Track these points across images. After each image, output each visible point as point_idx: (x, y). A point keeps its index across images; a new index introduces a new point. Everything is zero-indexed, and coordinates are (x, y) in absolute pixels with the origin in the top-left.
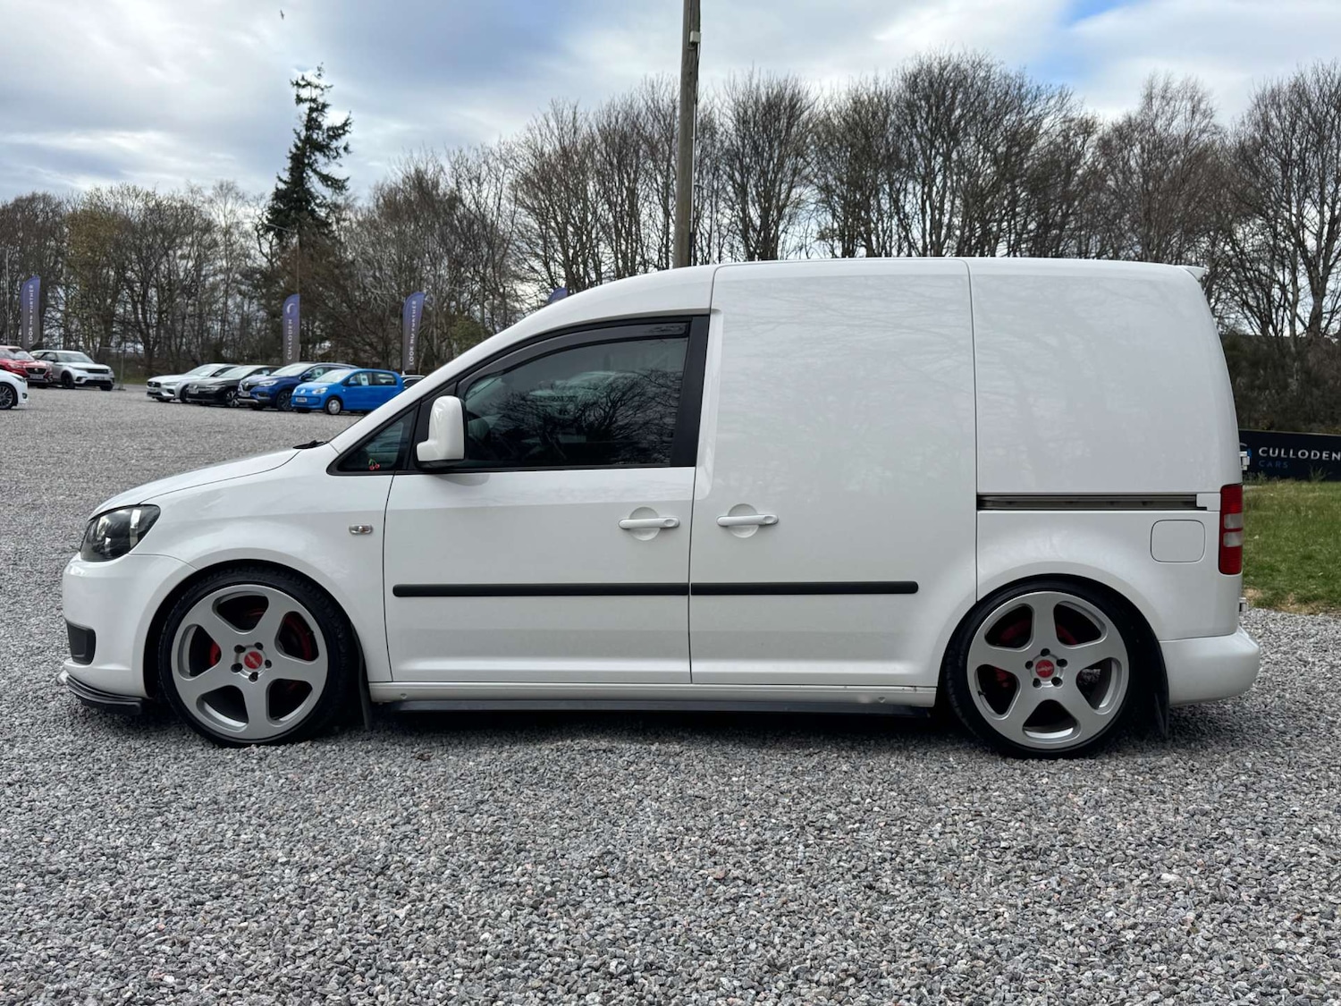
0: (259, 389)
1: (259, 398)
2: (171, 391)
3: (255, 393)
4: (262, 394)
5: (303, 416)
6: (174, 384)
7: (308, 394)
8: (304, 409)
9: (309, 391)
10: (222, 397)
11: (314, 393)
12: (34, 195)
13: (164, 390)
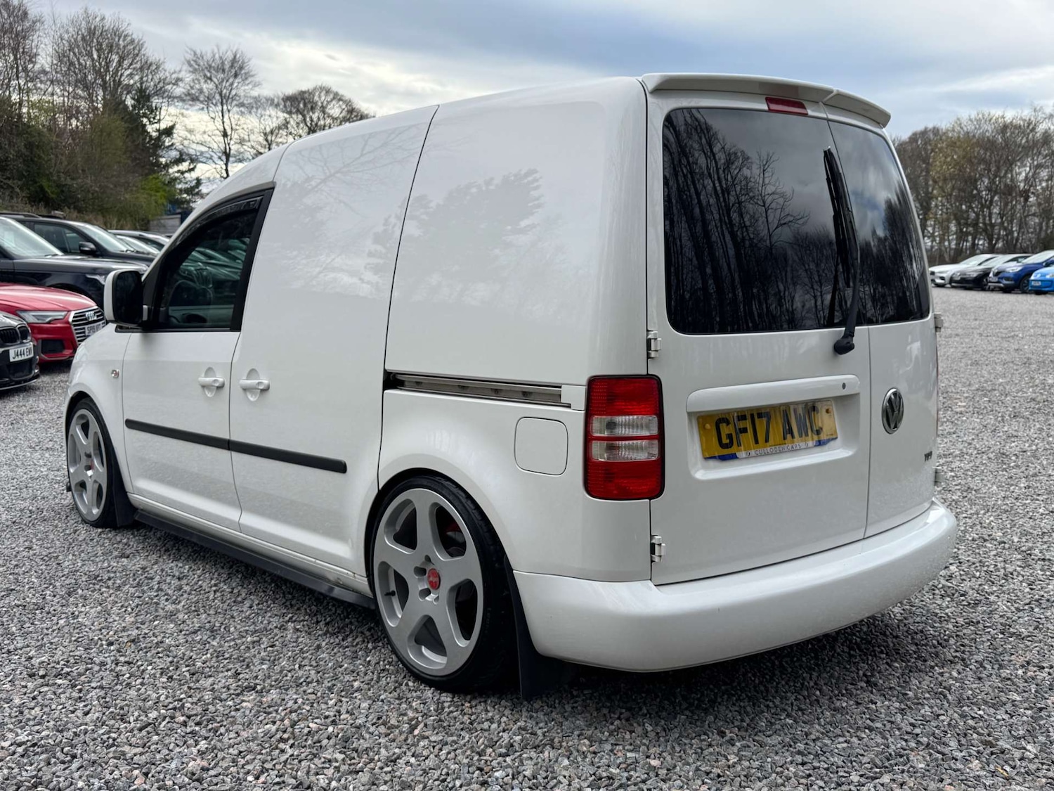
0: (1007, 275)
1: (1005, 282)
2: (942, 278)
3: (1002, 278)
4: (1007, 279)
5: (1041, 299)
6: (946, 272)
7: (1043, 278)
8: (1039, 292)
9: (1044, 275)
10: (978, 283)
11: (1048, 277)
12: (926, 129)
13: (937, 277)
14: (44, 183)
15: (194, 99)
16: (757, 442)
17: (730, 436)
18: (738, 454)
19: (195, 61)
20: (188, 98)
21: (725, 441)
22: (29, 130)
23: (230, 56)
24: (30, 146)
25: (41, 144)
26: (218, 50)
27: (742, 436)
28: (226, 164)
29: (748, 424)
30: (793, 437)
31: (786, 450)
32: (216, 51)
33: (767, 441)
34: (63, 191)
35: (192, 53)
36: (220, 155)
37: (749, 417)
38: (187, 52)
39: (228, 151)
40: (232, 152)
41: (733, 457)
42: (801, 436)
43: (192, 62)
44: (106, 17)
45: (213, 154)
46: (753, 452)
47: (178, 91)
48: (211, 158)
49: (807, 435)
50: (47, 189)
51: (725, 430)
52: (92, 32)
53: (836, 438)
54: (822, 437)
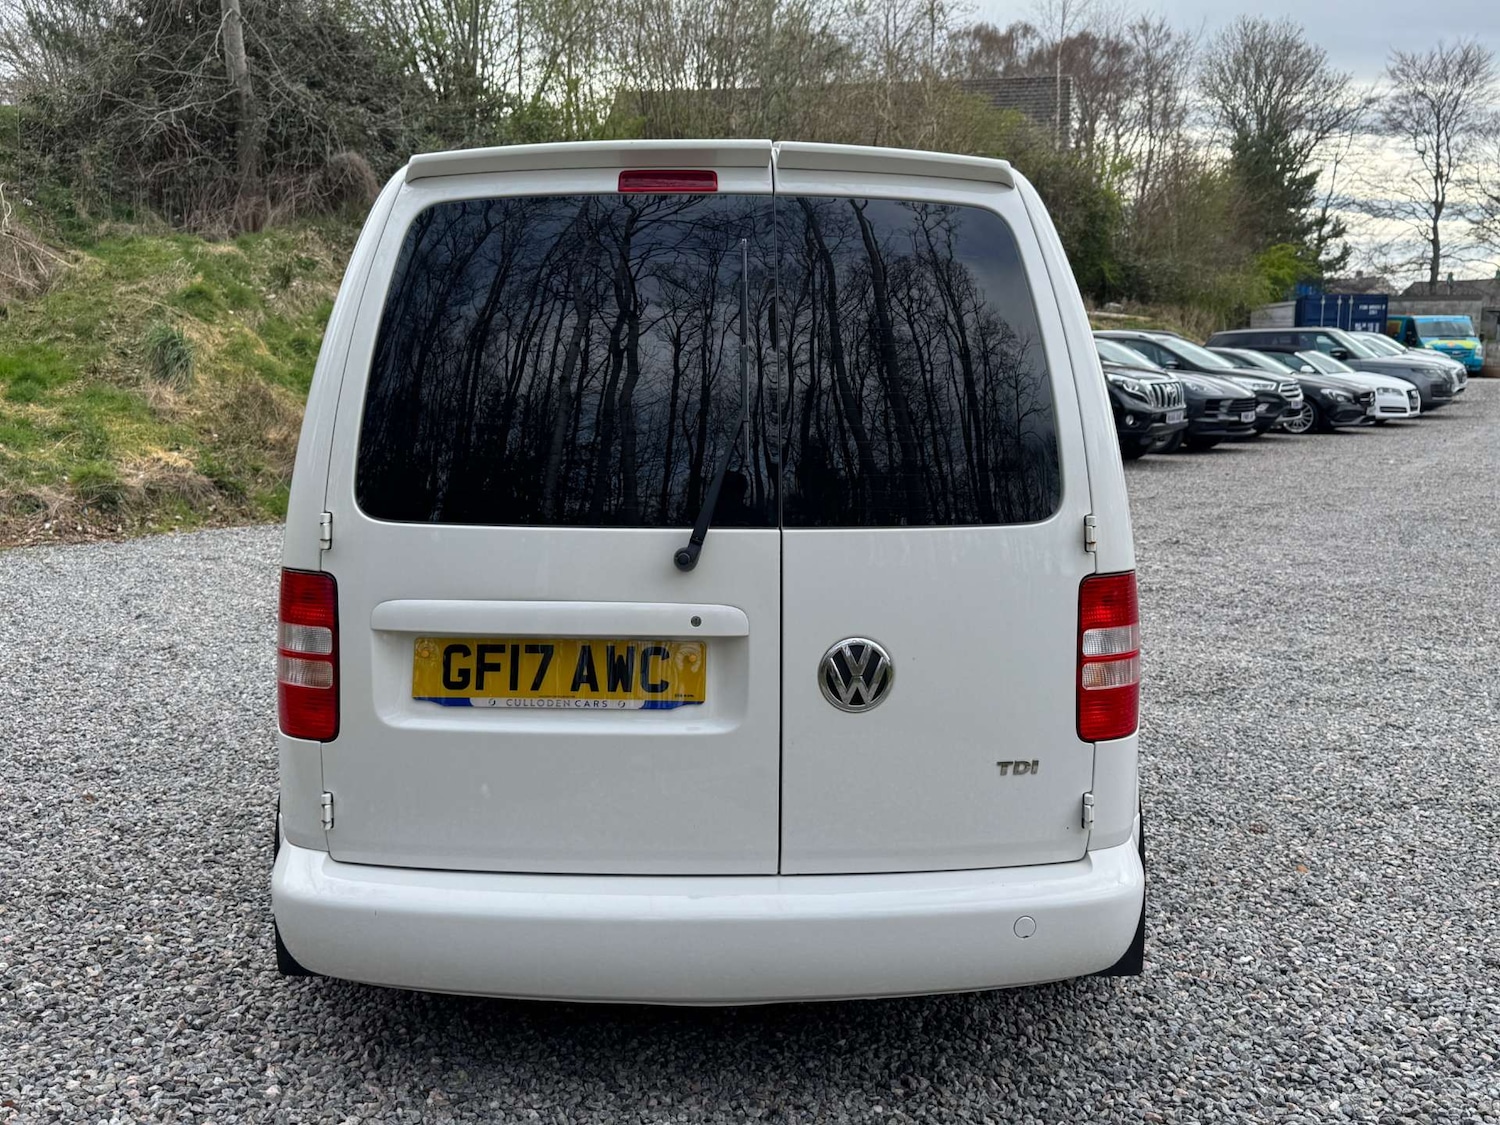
14: (1106, 266)
15: (1397, 128)
16: (514, 685)
17: (464, 673)
18: (473, 701)
19: (1403, 70)
20: (1386, 126)
21: (455, 677)
22: (1094, 197)
23: (1459, 54)
24: (1092, 218)
25: (1109, 214)
26: (1441, 49)
27: (489, 676)
28: (1436, 219)
29: (504, 659)
30: (594, 688)
31: (573, 705)
32: (1437, 50)
33: (536, 686)
34: (1128, 276)
35: (1399, 59)
36: (1426, 206)
37: (509, 651)
38: (1390, 59)
39: (1440, 199)
40: (1447, 200)
41: (464, 703)
42: (612, 688)
43: (1398, 73)
44: (1271, 24)
45: (1417, 206)
46: (501, 702)
47: (1370, 116)
48: (1413, 212)
49: (627, 688)
50: (1107, 275)
51: (458, 662)
52: (1250, 48)
53: (700, 703)
54: (660, 697)
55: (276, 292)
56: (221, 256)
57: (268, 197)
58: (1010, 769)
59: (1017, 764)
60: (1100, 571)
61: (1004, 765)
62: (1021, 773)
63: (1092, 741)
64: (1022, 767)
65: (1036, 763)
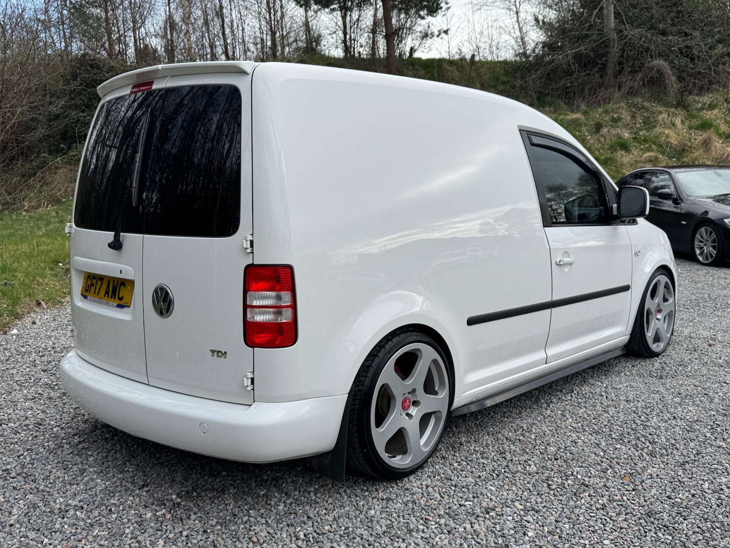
16: (95, 293)
18: (89, 297)
30: (109, 297)
31: (103, 303)
33: (98, 293)
37: (96, 279)
42: (112, 298)
46: (92, 298)
49: (115, 298)
53: (129, 307)
54: (122, 303)
55: (591, 136)
56: (571, 120)
57: (616, 88)
58: (216, 353)
59: (218, 352)
60: (255, 263)
61: (213, 351)
62: (220, 357)
63: (253, 348)
64: (220, 354)
65: (225, 353)
